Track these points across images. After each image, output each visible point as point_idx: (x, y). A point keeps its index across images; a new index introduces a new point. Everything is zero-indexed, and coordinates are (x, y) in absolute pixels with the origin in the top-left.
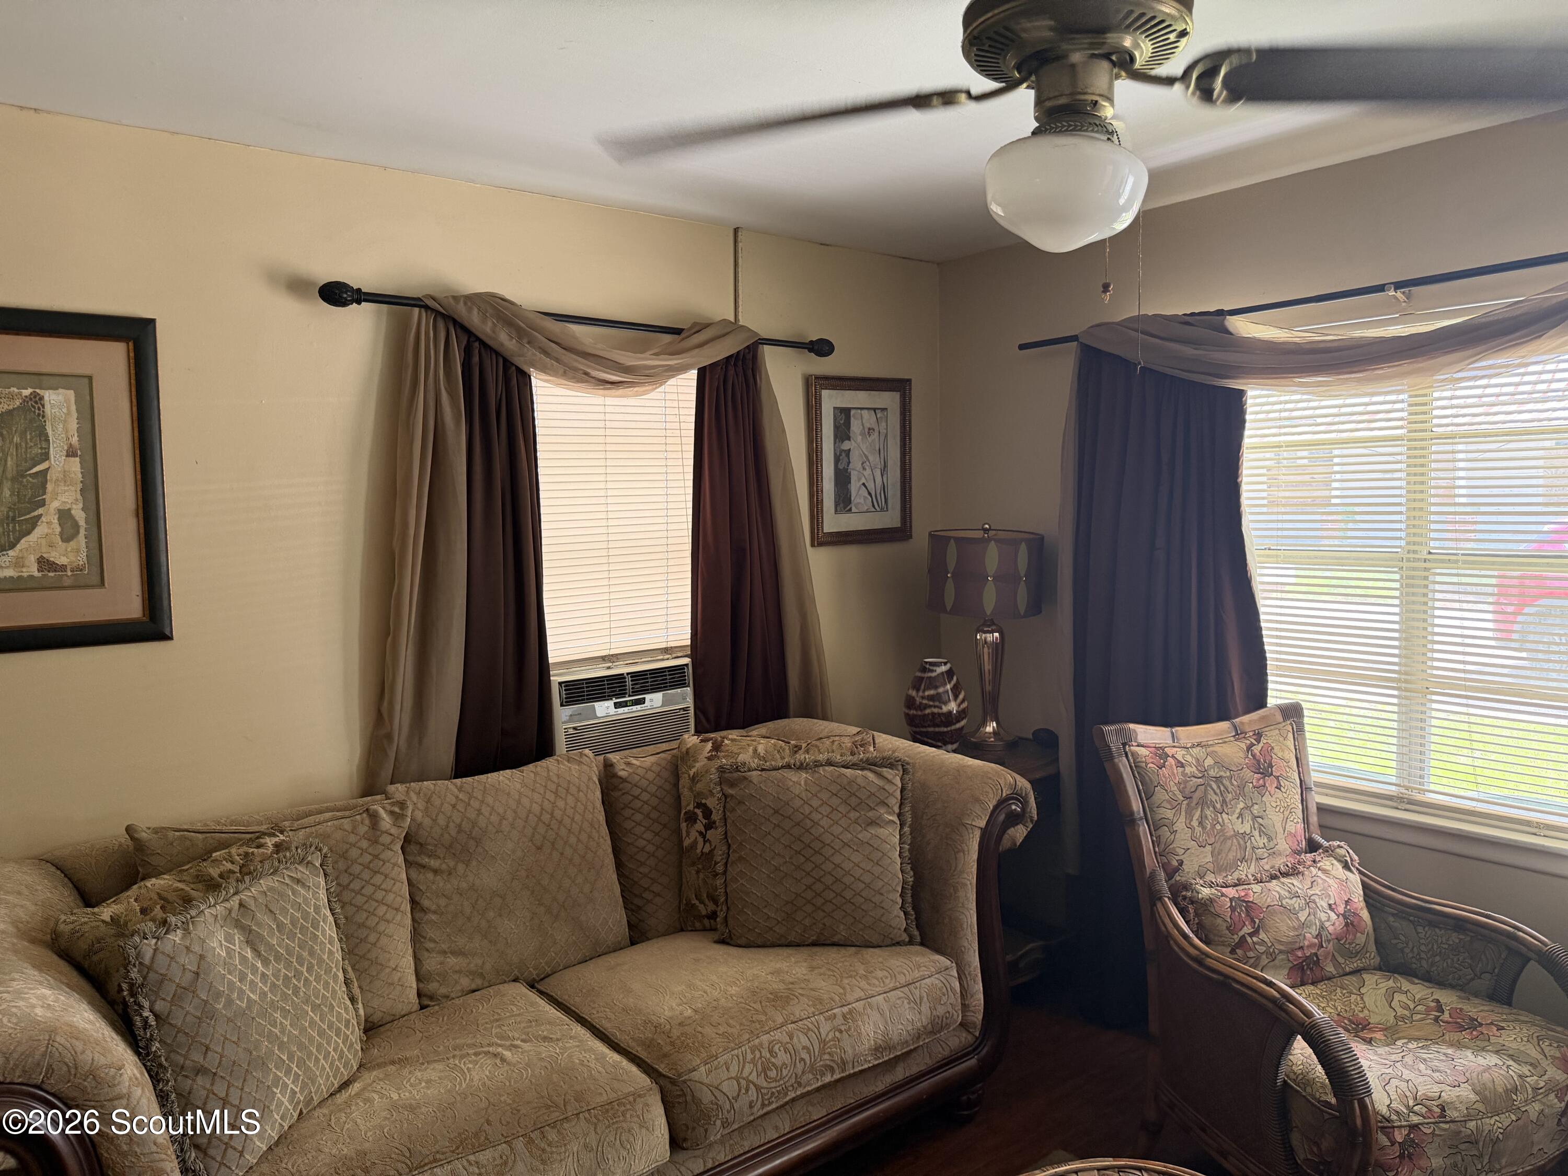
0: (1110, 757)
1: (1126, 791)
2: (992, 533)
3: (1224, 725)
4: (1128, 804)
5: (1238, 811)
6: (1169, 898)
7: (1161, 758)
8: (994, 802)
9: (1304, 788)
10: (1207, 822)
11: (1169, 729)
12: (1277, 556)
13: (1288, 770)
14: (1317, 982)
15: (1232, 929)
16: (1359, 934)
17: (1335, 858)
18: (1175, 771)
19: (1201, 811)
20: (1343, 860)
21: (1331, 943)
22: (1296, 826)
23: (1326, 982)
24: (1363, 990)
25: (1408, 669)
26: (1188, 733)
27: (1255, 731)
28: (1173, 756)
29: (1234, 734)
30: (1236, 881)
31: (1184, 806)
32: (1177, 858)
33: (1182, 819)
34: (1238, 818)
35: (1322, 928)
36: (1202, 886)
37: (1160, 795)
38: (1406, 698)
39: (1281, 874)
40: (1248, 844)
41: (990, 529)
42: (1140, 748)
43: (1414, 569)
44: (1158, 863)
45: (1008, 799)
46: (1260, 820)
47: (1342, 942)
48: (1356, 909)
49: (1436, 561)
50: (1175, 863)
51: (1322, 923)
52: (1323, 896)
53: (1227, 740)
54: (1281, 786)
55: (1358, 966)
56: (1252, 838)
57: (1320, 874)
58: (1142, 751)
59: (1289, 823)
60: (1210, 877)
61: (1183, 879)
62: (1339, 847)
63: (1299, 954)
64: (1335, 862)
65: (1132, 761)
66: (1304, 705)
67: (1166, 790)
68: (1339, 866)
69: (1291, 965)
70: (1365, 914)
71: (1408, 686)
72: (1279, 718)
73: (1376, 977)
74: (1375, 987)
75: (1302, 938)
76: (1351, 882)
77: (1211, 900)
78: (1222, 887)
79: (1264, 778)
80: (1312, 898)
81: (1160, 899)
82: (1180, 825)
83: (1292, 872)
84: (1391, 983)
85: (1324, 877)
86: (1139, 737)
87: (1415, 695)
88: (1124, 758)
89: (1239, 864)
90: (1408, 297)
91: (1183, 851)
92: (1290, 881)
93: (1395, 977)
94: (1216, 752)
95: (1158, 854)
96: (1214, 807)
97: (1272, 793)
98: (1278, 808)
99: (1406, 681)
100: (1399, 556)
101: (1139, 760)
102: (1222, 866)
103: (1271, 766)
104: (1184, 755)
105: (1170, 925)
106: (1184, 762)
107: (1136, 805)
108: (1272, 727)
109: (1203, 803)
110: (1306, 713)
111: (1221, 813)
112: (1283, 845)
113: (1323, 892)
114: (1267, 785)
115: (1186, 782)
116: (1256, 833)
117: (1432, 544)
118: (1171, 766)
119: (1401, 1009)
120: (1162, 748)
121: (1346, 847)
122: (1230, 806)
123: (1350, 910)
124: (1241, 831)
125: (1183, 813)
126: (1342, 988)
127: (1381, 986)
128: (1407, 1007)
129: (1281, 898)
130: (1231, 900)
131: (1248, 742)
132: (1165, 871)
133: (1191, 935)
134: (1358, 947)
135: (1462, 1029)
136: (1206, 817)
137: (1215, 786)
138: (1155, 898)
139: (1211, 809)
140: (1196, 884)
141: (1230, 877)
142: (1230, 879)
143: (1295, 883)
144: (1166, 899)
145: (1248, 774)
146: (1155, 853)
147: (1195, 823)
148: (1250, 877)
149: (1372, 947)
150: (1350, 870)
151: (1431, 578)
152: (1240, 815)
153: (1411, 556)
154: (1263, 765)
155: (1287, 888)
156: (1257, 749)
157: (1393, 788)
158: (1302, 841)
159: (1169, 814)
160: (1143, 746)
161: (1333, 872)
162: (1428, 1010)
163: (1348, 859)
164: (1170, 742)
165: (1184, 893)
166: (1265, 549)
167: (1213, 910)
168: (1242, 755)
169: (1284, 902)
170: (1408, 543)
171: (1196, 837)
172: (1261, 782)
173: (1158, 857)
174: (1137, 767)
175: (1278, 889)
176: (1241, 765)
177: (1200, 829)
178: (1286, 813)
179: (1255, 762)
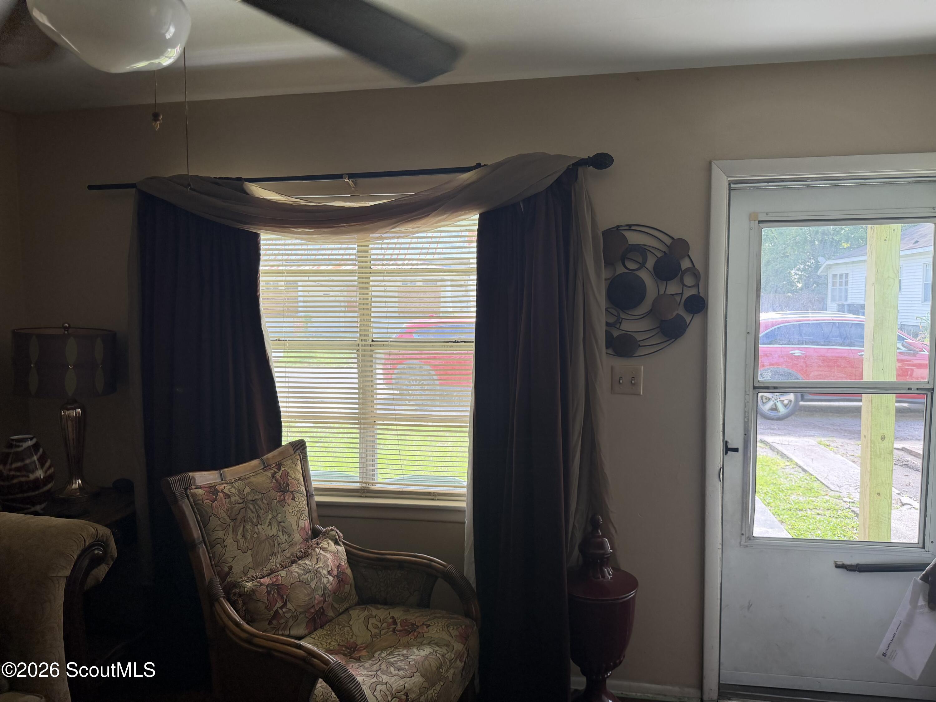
0: (175, 500)
1: (189, 524)
2: (70, 331)
3: (255, 462)
4: (190, 533)
5: (268, 521)
6: (223, 597)
7: (213, 495)
8: (78, 552)
9: (309, 495)
10: (248, 534)
11: (218, 472)
12: (284, 344)
13: (298, 486)
14: (323, 626)
15: (268, 607)
16: (346, 586)
17: (330, 539)
18: (224, 502)
19: (244, 527)
20: (333, 538)
21: (331, 597)
22: (305, 523)
23: (329, 624)
24: (351, 623)
25: (364, 411)
26: (231, 472)
27: (276, 463)
28: (222, 491)
29: (263, 467)
30: (269, 572)
31: (231, 526)
32: (228, 565)
33: (231, 536)
34: (268, 526)
35: (325, 589)
36: (247, 582)
37: (214, 522)
38: (364, 429)
39: (298, 558)
40: (276, 542)
41: (69, 327)
42: (198, 490)
43: (365, 351)
44: (214, 572)
45: (91, 546)
46: (282, 524)
47: (337, 594)
48: (344, 569)
49: (376, 345)
50: (227, 569)
51: (325, 585)
52: (325, 567)
53: (258, 472)
54: (295, 497)
55: (346, 607)
56: (278, 538)
57: (321, 552)
58: (200, 491)
59: (301, 521)
60: (252, 573)
61: (233, 579)
62: (332, 530)
63: (312, 610)
64: (330, 541)
65: (192, 500)
66: (306, 439)
67: (218, 518)
68: (332, 543)
69: (307, 620)
70: (349, 571)
71: (365, 421)
72: (292, 451)
73: (358, 611)
74: (357, 618)
75: (313, 599)
76: (340, 552)
77: (253, 591)
78: (260, 578)
79: (283, 494)
80: (318, 570)
81: (217, 600)
82: (229, 540)
83: (305, 555)
84: (366, 613)
85: (324, 553)
86: (197, 482)
87: (369, 426)
88: (186, 500)
89: (270, 558)
90: (355, 184)
91: (232, 559)
92: (303, 562)
93: (368, 608)
94: (251, 482)
95: (214, 566)
96: (252, 522)
97: (289, 503)
98: (294, 513)
99: (364, 419)
100: (357, 343)
101: (198, 498)
102: (259, 562)
103: (288, 485)
104: (229, 489)
105: (226, 620)
106: (230, 494)
107: (196, 533)
108: (288, 458)
109: (245, 520)
110: (307, 444)
111: (257, 526)
112: (297, 537)
113: (324, 564)
114: (286, 499)
115: (232, 508)
116: (280, 534)
117: (374, 335)
118: (221, 500)
119: (374, 629)
120: (214, 487)
121: (335, 529)
122: (262, 519)
123: (340, 571)
124: (271, 535)
125: (231, 532)
126: (339, 625)
127: (360, 616)
128: (376, 627)
129: (299, 575)
130: (267, 586)
131: (272, 471)
132: (219, 576)
133: (242, 622)
134: (346, 594)
135: (408, 633)
136: (247, 531)
137: (251, 507)
138: (213, 599)
139: (250, 524)
140: (242, 581)
141: (265, 569)
142: (266, 570)
143: (307, 562)
144: (222, 599)
145: (273, 493)
146: (212, 565)
147: (239, 537)
148: (278, 566)
149: (354, 592)
150: (339, 545)
151: (374, 356)
152: (270, 523)
153: (363, 343)
154: (283, 485)
155: (302, 568)
156: (278, 476)
157: (358, 484)
158: (309, 531)
159: (221, 534)
160: (200, 488)
161: (329, 549)
162: (389, 625)
163: (337, 537)
164: (219, 480)
165: (234, 591)
166: (276, 340)
167: (255, 598)
168: (269, 481)
169: (301, 579)
170: (361, 335)
171: (240, 547)
172: (282, 497)
173: (215, 568)
174: (196, 505)
175: (297, 570)
176: (268, 488)
177: (243, 540)
178: (299, 515)
179: (278, 484)
